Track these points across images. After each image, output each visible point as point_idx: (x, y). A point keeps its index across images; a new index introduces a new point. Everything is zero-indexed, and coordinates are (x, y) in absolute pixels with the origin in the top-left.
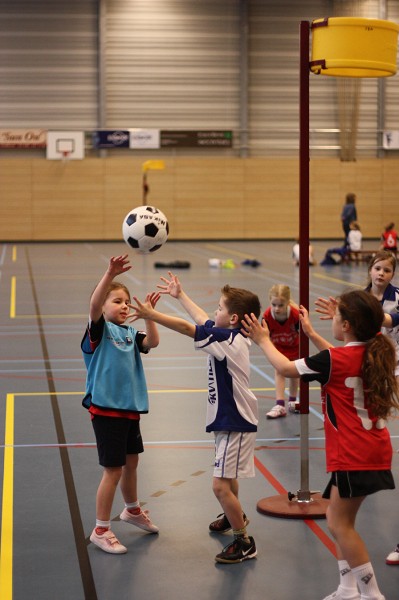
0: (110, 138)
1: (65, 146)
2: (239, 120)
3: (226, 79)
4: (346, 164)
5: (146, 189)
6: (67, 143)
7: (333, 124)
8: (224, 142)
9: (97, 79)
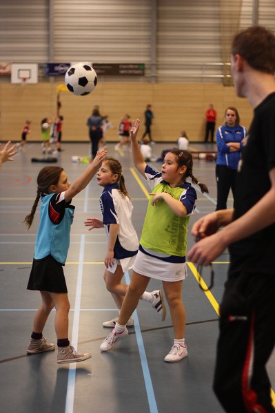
0: (56, 68)
1: (24, 74)
2: (150, 56)
3: (140, 26)
4: (227, 88)
5: (59, 105)
6: (26, 72)
7: (219, 59)
8: (138, 72)
9: (48, 26)
